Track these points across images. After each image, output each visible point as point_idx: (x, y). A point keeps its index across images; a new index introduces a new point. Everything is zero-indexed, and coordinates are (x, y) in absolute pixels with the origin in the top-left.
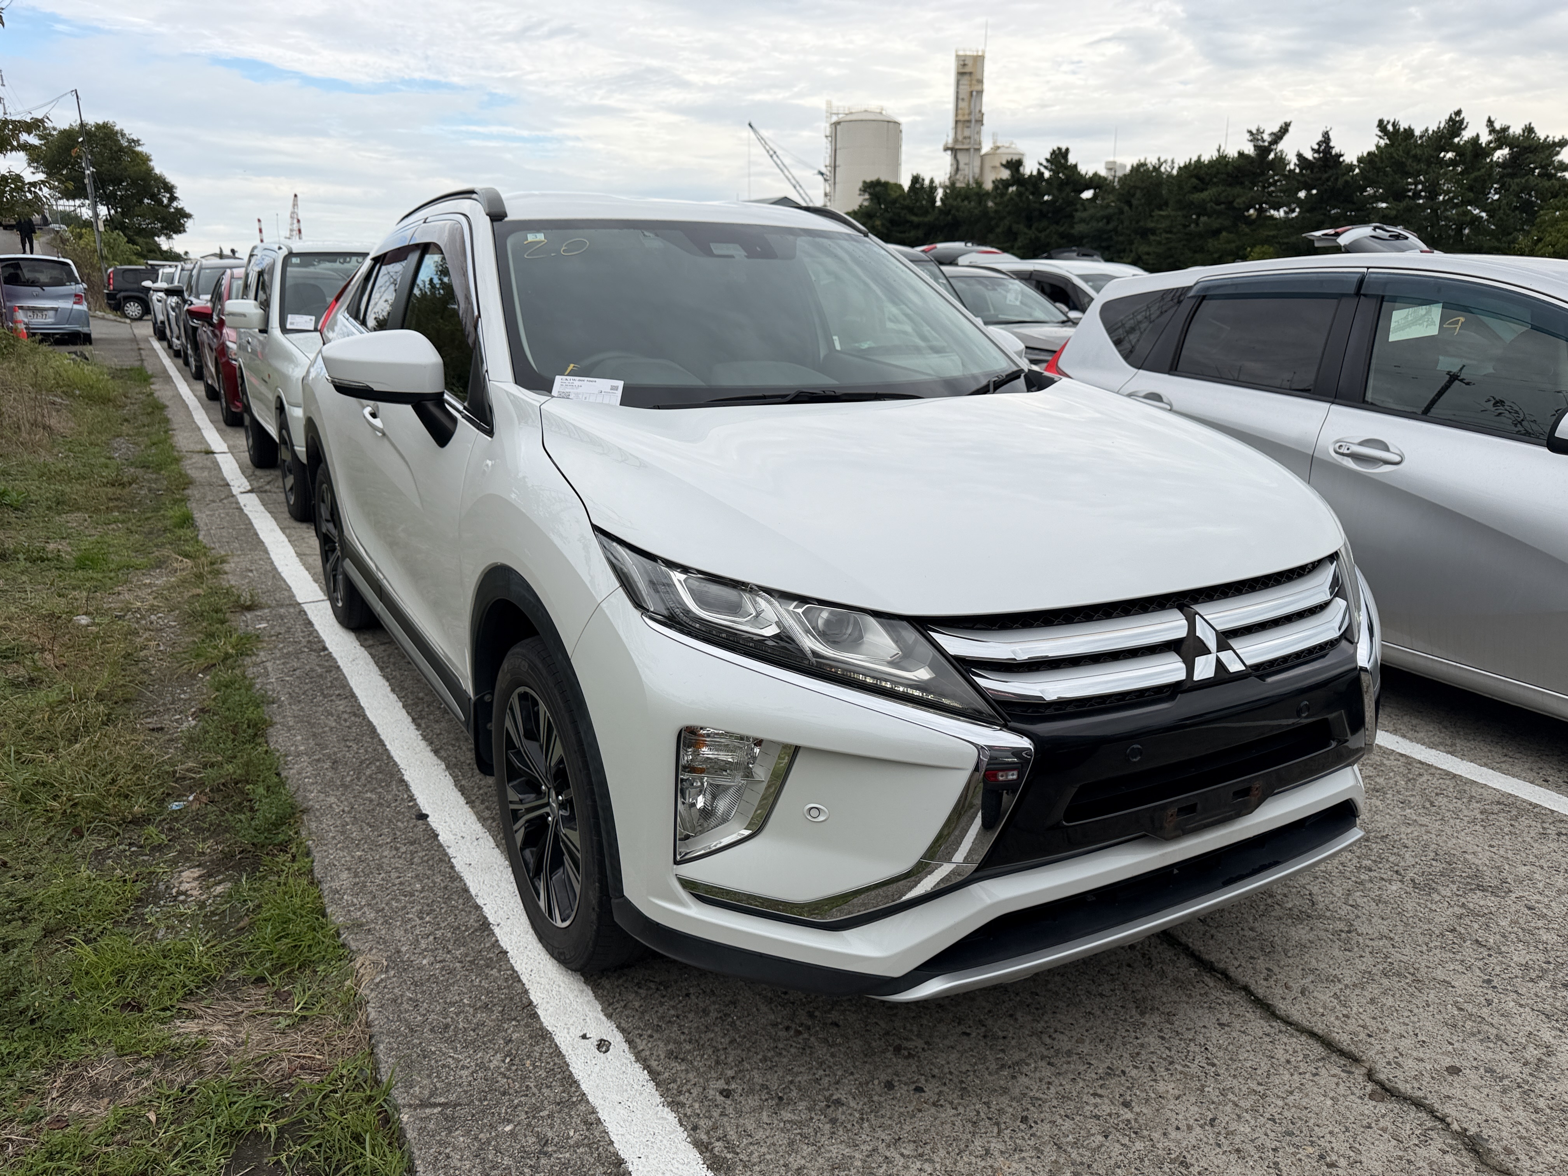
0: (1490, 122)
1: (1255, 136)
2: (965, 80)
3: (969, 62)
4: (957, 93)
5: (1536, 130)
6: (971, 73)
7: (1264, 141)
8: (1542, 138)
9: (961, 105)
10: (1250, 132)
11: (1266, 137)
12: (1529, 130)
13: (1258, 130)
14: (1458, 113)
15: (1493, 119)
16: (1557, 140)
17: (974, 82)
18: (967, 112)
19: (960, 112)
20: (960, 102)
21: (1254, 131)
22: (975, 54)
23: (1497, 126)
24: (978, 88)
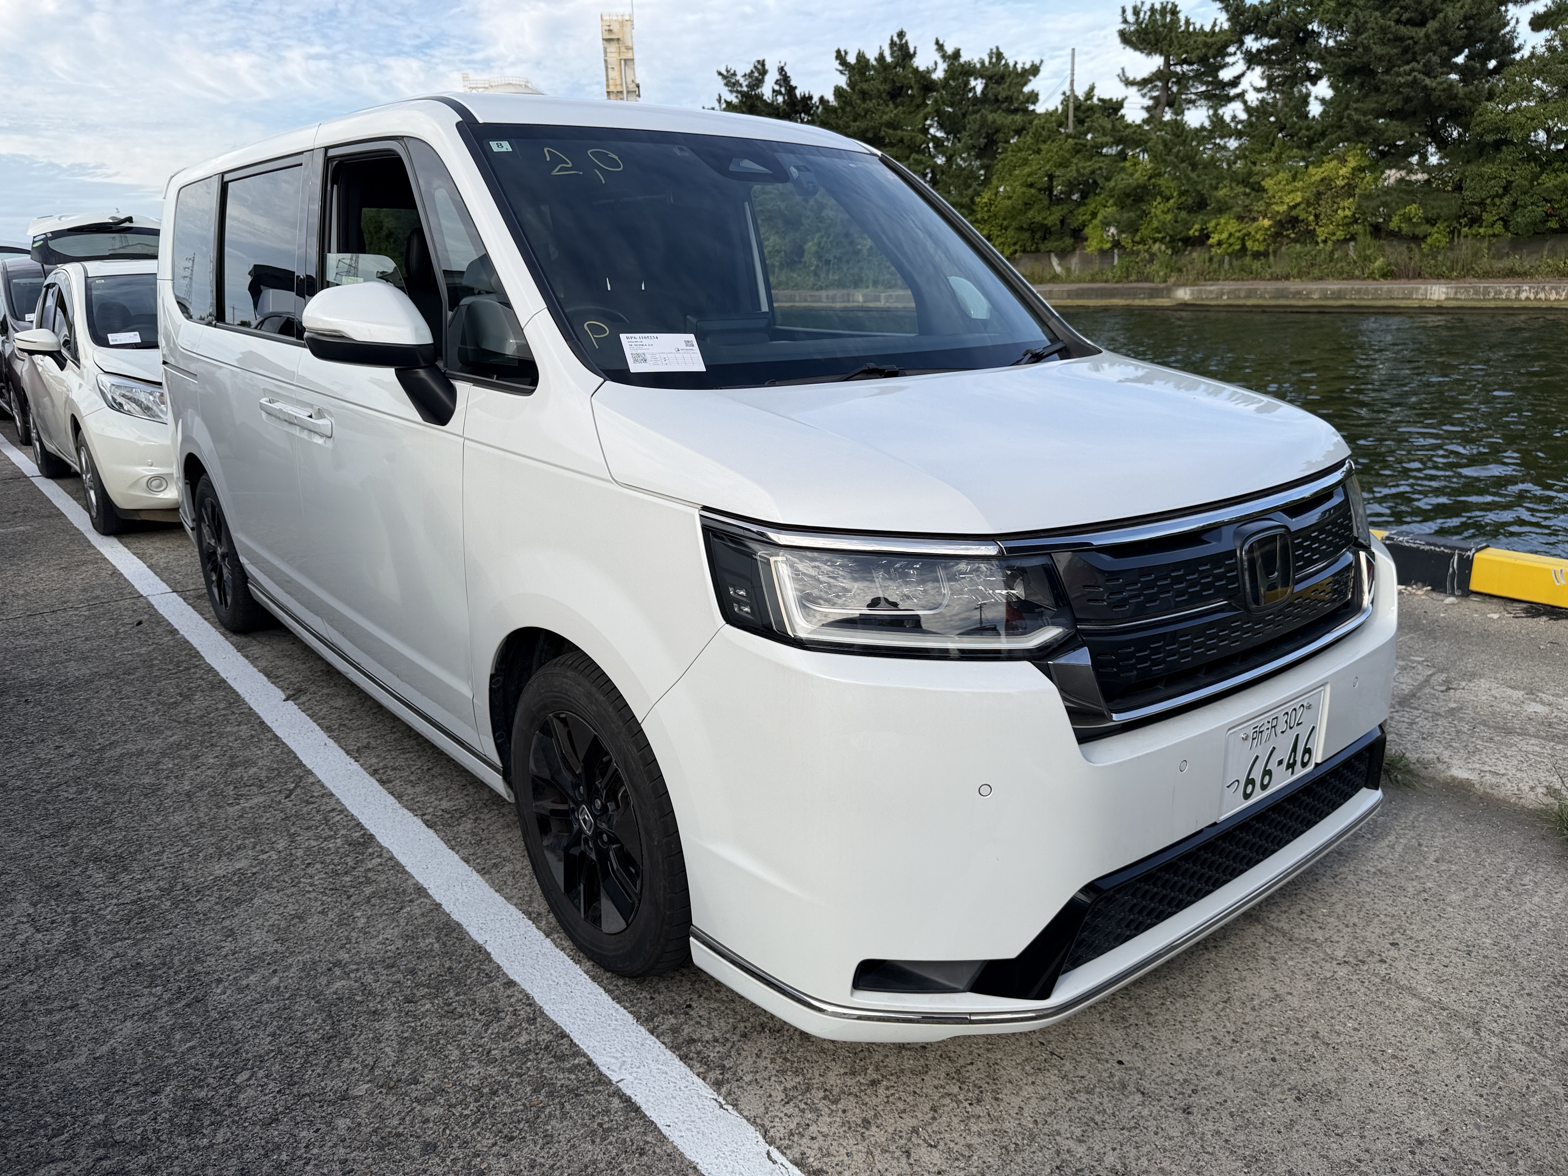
0: (940, 47)
1: (729, 79)
2: (613, 48)
3: (615, 27)
4: (606, 61)
5: (1005, 55)
6: (618, 39)
7: (741, 85)
8: (1011, 64)
9: (612, 74)
10: (720, 74)
11: (739, 77)
12: (999, 55)
13: (728, 71)
14: (901, 35)
15: (941, 42)
16: (1027, 66)
17: (623, 49)
18: (618, 82)
19: (611, 82)
20: (610, 70)
21: (725, 73)
22: (620, 18)
23: (950, 50)
24: (629, 55)
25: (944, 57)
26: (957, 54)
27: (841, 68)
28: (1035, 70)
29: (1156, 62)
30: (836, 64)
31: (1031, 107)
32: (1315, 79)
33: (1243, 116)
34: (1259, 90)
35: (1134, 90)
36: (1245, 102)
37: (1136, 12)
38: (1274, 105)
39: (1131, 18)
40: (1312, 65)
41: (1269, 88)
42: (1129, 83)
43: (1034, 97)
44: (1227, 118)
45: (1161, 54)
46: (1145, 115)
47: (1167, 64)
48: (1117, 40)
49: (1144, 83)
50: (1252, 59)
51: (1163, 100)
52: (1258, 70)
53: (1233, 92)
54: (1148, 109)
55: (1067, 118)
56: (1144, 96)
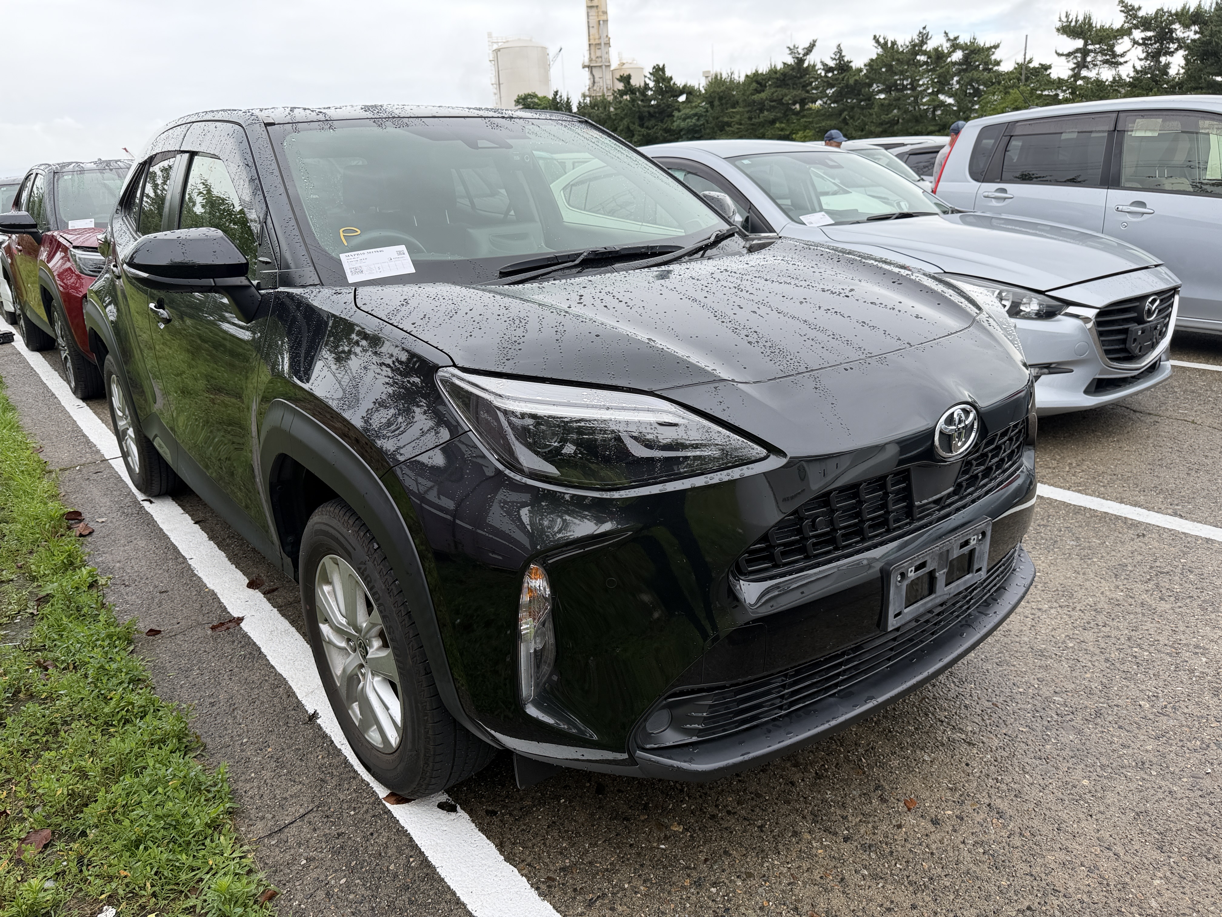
0: (946, 34)
1: (792, 51)
2: (593, 12)
4: (588, 22)
5: (978, 39)
6: (597, 7)
7: (799, 54)
8: (982, 44)
9: (592, 31)
10: (789, 48)
11: (800, 51)
12: (974, 40)
13: (793, 46)
14: (924, 28)
16: (992, 45)
17: (600, 13)
18: (597, 37)
19: (591, 37)
20: (591, 29)
21: (791, 47)
23: (952, 36)
24: (604, 18)
25: (949, 40)
26: (956, 38)
27: (876, 45)
28: (996, 47)
29: (1079, 43)
30: (873, 43)
31: (996, 68)
32: (1171, 54)
33: (1132, 74)
34: (1141, 60)
35: (1063, 58)
36: (1134, 67)
37: (1067, 16)
38: (1150, 67)
39: (1064, 19)
40: (1171, 45)
41: (1146, 59)
42: (1059, 55)
43: (998, 63)
44: (1124, 76)
45: (1083, 38)
46: (1071, 73)
47: (1086, 44)
48: (1055, 30)
49: (1069, 55)
50: (1135, 42)
51: (1081, 65)
52: (1140, 48)
53: (1121, 60)
54: (1073, 69)
55: (1021, 74)
56: (1068, 62)
